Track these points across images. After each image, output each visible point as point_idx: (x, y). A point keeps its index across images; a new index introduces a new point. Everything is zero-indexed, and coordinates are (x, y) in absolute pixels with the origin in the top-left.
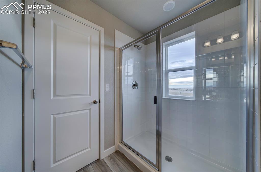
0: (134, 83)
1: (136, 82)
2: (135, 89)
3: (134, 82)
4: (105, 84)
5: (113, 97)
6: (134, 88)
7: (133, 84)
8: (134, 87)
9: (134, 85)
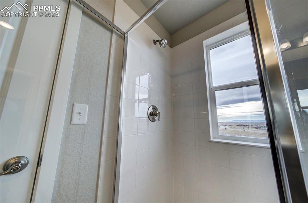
0: (151, 110)
1: (154, 108)
2: (154, 120)
3: (151, 108)
4: (73, 104)
5: (99, 141)
6: (151, 119)
7: (149, 112)
8: (152, 117)
9: (152, 114)
